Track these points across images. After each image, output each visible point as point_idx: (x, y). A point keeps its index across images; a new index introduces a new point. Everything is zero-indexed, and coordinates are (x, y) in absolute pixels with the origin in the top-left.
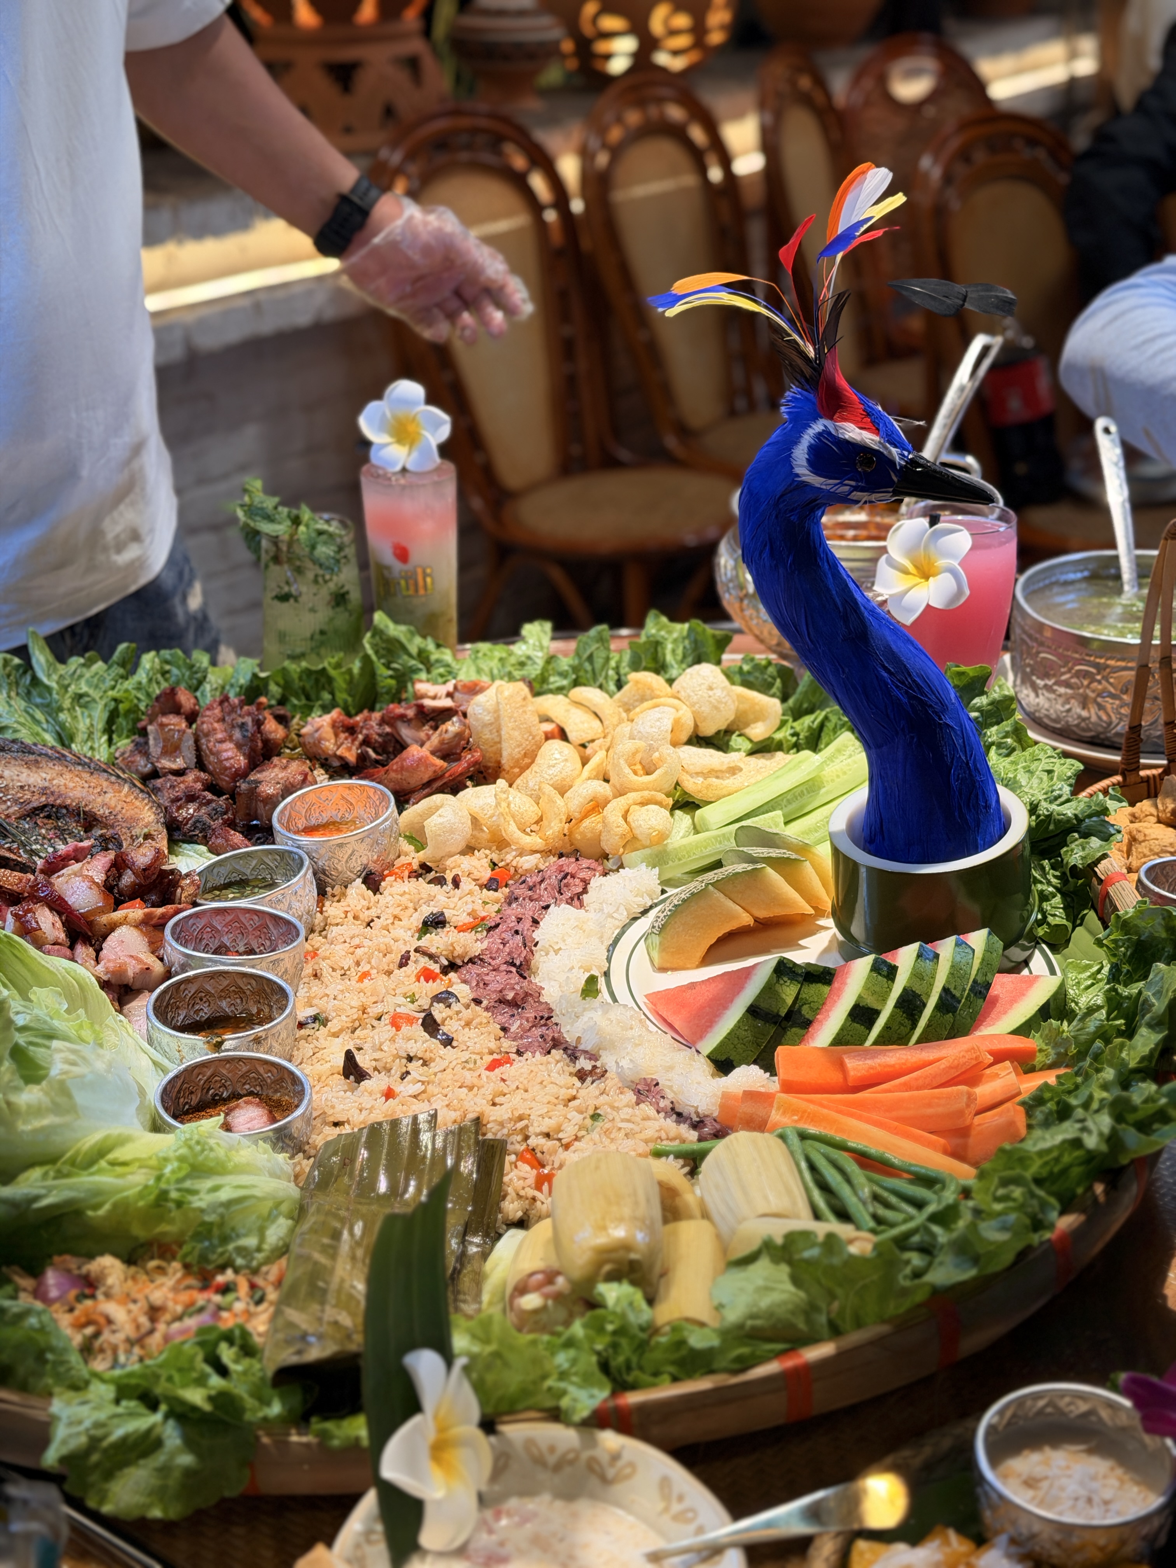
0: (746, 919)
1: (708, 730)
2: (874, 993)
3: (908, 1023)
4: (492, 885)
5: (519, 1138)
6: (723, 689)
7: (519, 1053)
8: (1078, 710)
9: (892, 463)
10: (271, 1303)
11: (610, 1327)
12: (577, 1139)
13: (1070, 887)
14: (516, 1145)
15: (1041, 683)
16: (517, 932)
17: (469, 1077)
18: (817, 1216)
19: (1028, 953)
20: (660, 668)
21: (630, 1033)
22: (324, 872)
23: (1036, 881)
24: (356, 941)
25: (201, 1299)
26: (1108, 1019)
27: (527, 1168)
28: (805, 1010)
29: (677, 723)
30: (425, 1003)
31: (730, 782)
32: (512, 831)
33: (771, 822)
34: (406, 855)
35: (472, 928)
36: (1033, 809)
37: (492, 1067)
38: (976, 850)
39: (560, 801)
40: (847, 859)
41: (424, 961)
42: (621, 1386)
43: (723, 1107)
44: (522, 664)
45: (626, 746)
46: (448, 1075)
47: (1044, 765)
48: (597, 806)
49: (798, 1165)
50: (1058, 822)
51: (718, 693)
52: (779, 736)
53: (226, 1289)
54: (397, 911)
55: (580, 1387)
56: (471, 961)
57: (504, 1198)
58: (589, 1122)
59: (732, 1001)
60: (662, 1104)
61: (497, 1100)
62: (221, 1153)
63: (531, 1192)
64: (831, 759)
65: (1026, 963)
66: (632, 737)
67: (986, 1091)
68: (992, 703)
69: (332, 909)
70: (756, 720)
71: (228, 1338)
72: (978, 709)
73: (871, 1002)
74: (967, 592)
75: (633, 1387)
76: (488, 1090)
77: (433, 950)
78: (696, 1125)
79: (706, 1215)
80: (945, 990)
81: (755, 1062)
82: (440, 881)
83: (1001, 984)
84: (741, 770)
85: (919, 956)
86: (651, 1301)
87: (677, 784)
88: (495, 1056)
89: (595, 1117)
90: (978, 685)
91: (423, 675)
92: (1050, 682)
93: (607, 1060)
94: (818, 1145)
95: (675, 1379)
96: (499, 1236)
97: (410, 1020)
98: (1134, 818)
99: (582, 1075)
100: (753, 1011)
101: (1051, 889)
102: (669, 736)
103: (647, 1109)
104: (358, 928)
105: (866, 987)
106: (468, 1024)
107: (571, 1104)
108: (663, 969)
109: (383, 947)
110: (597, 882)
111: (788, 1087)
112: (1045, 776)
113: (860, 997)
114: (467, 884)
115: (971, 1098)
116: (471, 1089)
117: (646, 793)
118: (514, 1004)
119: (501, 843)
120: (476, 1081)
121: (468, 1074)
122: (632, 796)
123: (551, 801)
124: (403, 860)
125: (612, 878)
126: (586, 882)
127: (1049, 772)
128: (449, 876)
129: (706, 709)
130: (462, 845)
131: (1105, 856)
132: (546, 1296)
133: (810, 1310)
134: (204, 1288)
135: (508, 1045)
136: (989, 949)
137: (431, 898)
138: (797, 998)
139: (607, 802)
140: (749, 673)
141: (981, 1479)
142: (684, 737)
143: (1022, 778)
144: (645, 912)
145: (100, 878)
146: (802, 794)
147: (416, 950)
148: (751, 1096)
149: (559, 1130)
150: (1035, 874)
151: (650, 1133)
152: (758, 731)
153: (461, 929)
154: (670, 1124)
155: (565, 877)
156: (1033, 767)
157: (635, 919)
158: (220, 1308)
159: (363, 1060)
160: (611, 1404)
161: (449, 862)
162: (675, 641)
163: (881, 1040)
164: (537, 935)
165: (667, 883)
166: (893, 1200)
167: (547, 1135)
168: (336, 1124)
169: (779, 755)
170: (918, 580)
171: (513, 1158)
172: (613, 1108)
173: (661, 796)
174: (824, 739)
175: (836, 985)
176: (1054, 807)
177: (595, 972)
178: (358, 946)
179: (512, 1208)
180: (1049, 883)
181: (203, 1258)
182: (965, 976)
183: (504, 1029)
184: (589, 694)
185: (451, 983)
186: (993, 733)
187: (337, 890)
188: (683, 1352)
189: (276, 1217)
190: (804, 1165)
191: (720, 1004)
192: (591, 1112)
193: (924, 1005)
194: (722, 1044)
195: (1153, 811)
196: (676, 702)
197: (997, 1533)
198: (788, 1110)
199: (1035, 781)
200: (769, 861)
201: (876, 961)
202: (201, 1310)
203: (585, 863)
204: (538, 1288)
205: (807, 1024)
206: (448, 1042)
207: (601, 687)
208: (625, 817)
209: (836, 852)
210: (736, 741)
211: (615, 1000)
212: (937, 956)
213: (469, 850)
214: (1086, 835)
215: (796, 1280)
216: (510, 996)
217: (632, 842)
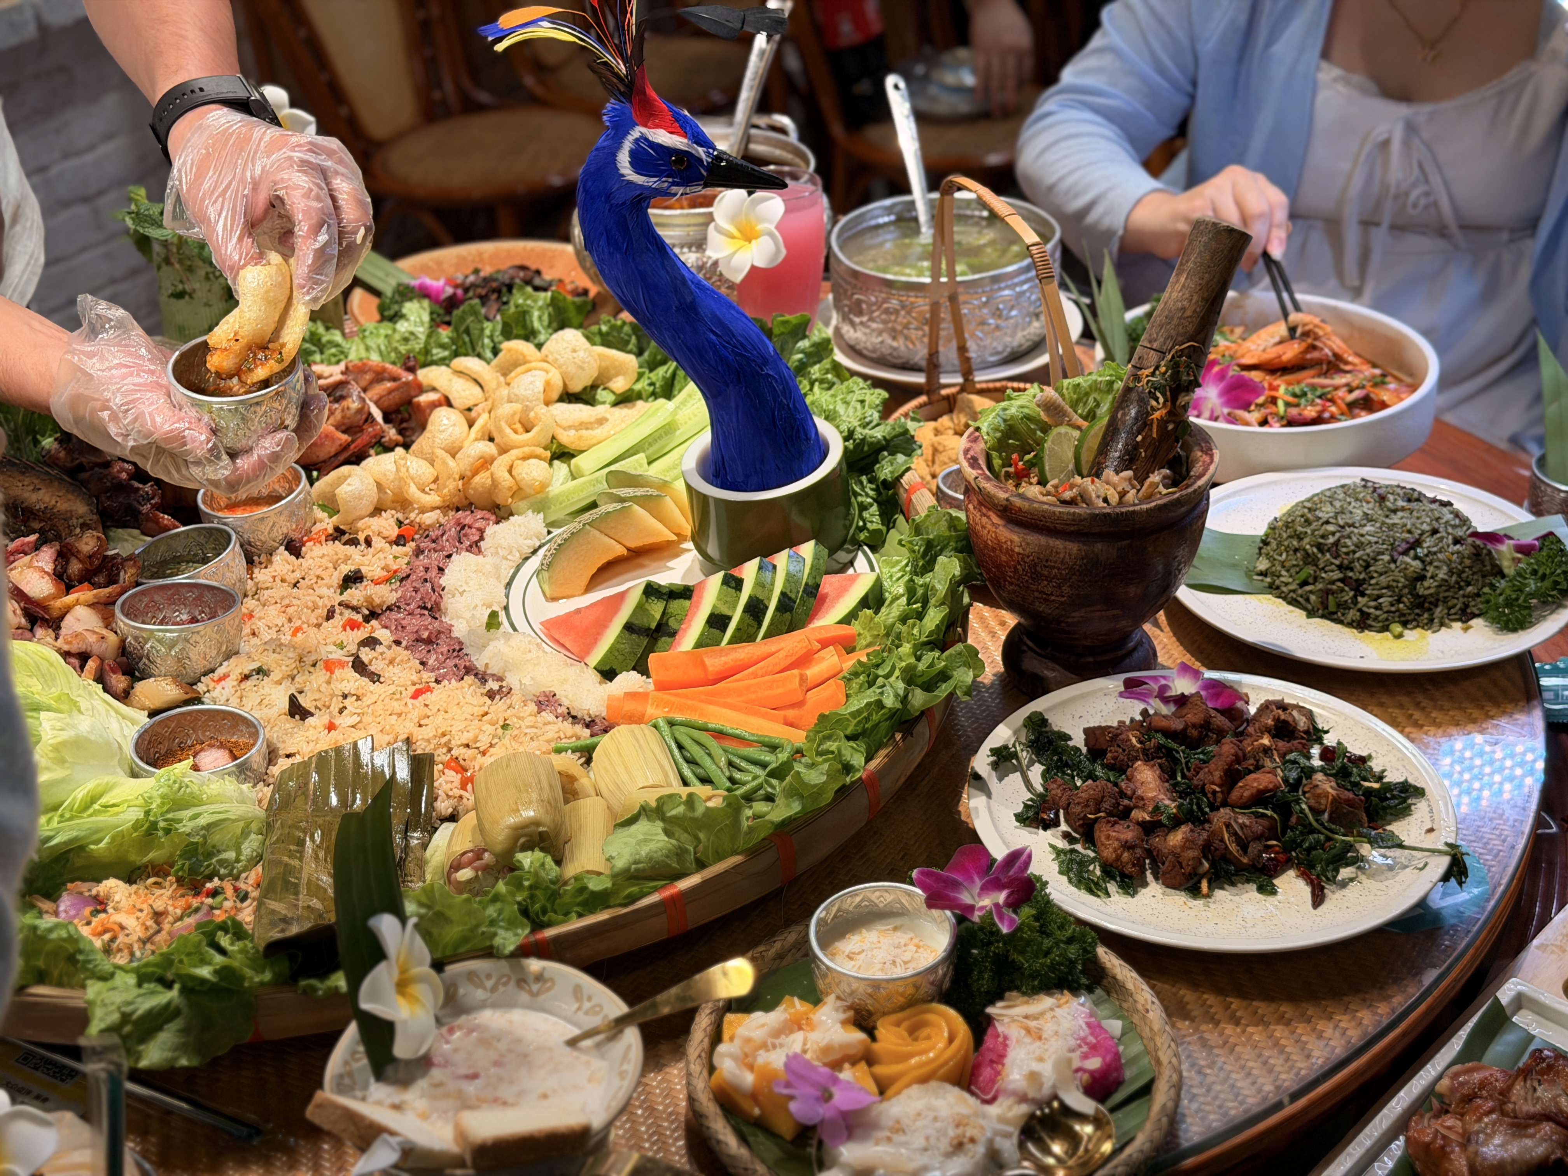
0: (621, 551)
1: (576, 387)
2: (726, 602)
3: (755, 625)
4: (400, 541)
5: (445, 750)
6: (585, 350)
7: (437, 682)
8: (889, 341)
9: (700, 160)
10: (254, 899)
11: (526, 883)
12: (491, 746)
13: (884, 497)
14: (441, 756)
15: (857, 320)
16: (426, 580)
17: (397, 706)
18: (685, 783)
19: (851, 555)
20: (529, 335)
21: (529, 656)
22: (249, 543)
23: (856, 494)
24: (286, 602)
25: (195, 902)
26: (908, 604)
27: (452, 773)
28: (672, 623)
29: (548, 385)
30: (353, 648)
31: (598, 432)
32: (413, 491)
33: (635, 465)
34: (321, 521)
35: (387, 580)
36: (849, 436)
37: (416, 695)
38: (802, 476)
39: (451, 462)
40: (698, 493)
41: (348, 614)
42: (538, 925)
43: (609, 707)
44: (406, 340)
45: (506, 409)
46: (379, 708)
47: (858, 396)
48: (486, 463)
49: (669, 747)
50: (871, 444)
51: (581, 354)
52: (638, 387)
53: (214, 893)
54: (319, 572)
55: (507, 929)
56: (389, 608)
57: (436, 799)
58: (500, 731)
59: (611, 620)
60: (560, 710)
61: (423, 722)
62: (195, 788)
63: (457, 792)
64: (684, 403)
65: (851, 563)
66: (510, 401)
67: (813, 672)
68: (814, 345)
69: (261, 575)
70: (617, 375)
71: (223, 927)
72: (802, 351)
73: (725, 611)
74: (784, 252)
75: (549, 925)
76: (415, 715)
77: (355, 603)
78: (588, 726)
79: (598, 794)
80: (783, 594)
81: (634, 669)
82: (354, 542)
83: (829, 584)
84: (607, 420)
85: (760, 568)
86: (558, 862)
87: (553, 438)
88: (418, 686)
89: (505, 727)
90: (801, 330)
91: (317, 357)
92: (865, 319)
93: (512, 680)
94: (683, 729)
95: (580, 915)
96: (436, 829)
97: (342, 664)
98: (937, 432)
99: (491, 695)
100: (629, 627)
101: (869, 500)
102: (542, 397)
103: (548, 716)
104: (285, 589)
105: (719, 599)
106: (391, 662)
107: (485, 718)
108: (554, 599)
109: (310, 604)
110: (492, 530)
111: (661, 687)
112: (859, 406)
113: (714, 607)
114: (377, 542)
115: (803, 679)
116: (400, 715)
117: (527, 450)
118: (429, 641)
119: (403, 503)
120: (403, 709)
121: (396, 704)
122: (514, 453)
123: (444, 463)
124: (319, 526)
125: (504, 525)
126: (481, 531)
127: (862, 402)
128: (361, 537)
129: (572, 369)
130: (371, 509)
131: (908, 469)
132: (476, 870)
133: (680, 853)
134: (197, 894)
135: (428, 676)
136: (816, 557)
137: (347, 558)
138: (664, 613)
139: (492, 460)
140: (608, 334)
141: (815, 957)
142: (555, 395)
143: (841, 408)
144: (535, 552)
145: (49, 568)
146: (660, 437)
147: (340, 604)
148: (632, 696)
149: (476, 740)
150: (857, 489)
151: (550, 735)
152: (620, 384)
153: (376, 582)
154: (567, 727)
155: (463, 528)
156: (848, 398)
157: (527, 559)
158: (212, 908)
159: (305, 701)
160: (532, 939)
161: (360, 524)
162: (540, 309)
163: (733, 641)
164: (444, 581)
165: (551, 525)
166: (743, 764)
167: (467, 746)
168: (288, 756)
169: (640, 403)
170: (742, 242)
171: (441, 767)
172: (519, 718)
173: (540, 451)
174: (677, 386)
175: (694, 598)
176: (866, 431)
177: (496, 608)
178: (288, 606)
179: (444, 806)
180: (867, 495)
181: (193, 871)
182: (798, 582)
183: (423, 663)
184: (470, 363)
185: (373, 630)
186: (816, 371)
187: (263, 558)
188: (585, 896)
189: (248, 834)
190: (674, 746)
191: (602, 625)
192: (501, 723)
193: (767, 608)
194: (606, 656)
195: (951, 424)
196: (545, 365)
197: (828, 994)
198: (658, 704)
199: (851, 411)
200: (634, 499)
201: (725, 576)
202: (197, 910)
203: (479, 514)
204: (469, 864)
205: (673, 634)
206: (375, 678)
207: (479, 356)
208: (510, 472)
209: (689, 488)
210: (601, 394)
211: (515, 629)
212: (775, 567)
213: (377, 511)
214: (893, 453)
215: (668, 833)
216: (425, 635)
217: (518, 492)
